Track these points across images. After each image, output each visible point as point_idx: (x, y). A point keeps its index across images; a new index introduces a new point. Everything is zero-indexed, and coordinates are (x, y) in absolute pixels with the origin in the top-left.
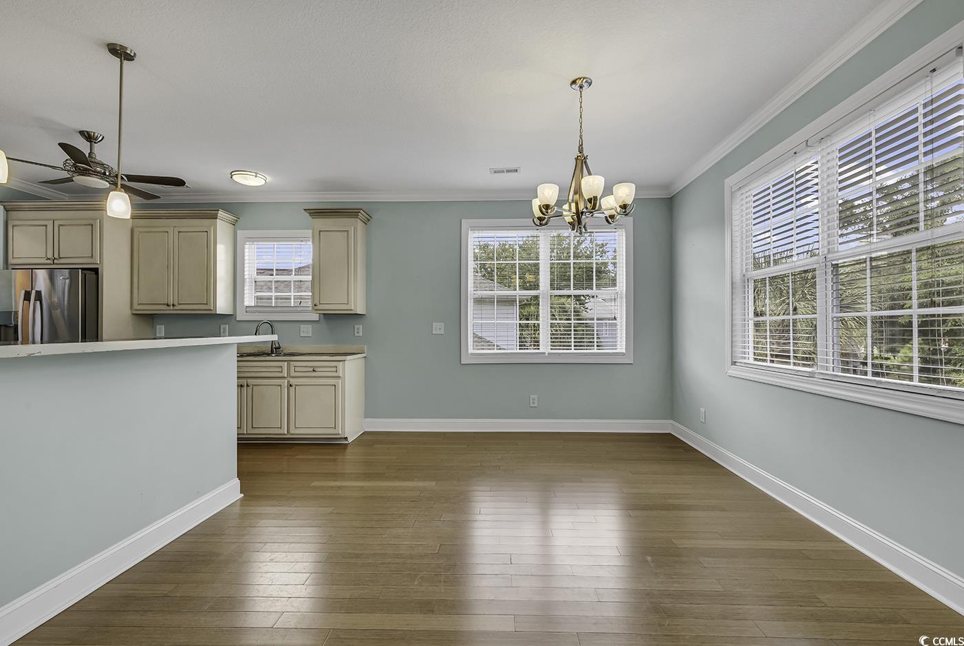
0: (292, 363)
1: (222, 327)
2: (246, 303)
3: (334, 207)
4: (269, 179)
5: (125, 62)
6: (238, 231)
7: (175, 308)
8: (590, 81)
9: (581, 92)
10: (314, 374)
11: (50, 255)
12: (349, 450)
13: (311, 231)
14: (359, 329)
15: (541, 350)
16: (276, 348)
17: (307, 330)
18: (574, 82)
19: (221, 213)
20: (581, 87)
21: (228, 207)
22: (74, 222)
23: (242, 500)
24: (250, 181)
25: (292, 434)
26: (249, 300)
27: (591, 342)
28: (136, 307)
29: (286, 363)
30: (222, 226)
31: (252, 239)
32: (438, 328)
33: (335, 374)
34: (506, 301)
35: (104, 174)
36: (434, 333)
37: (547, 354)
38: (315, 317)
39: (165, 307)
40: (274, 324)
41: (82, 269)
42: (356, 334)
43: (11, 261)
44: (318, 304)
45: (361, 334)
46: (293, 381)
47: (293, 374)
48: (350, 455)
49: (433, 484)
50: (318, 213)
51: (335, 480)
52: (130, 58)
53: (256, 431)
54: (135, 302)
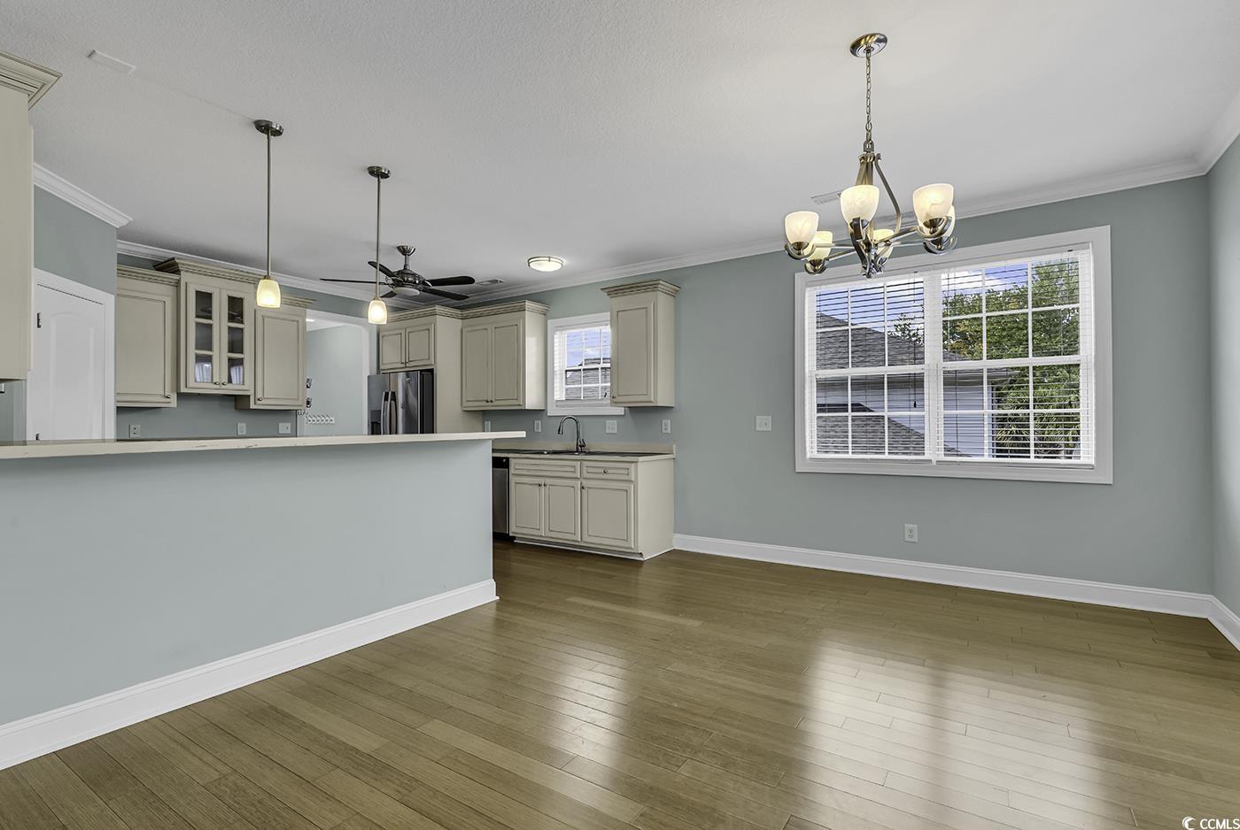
0: (585, 462)
1: (536, 422)
2: (557, 397)
3: (632, 282)
4: (565, 262)
5: (381, 180)
6: (549, 321)
7: (493, 404)
8: (882, 37)
9: (868, 58)
10: (605, 476)
11: (403, 361)
12: (644, 569)
13: (609, 313)
14: (667, 424)
15: (926, 457)
16: (581, 446)
17: (612, 426)
18: (855, 47)
19: (528, 304)
20: (868, 51)
21: (535, 298)
22: (417, 328)
23: (498, 603)
24: (548, 266)
25: (587, 543)
26: (559, 393)
27: (1024, 445)
28: (465, 404)
29: (579, 463)
30: (531, 318)
31: (561, 328)
32: (764, 423)
33: (626, 478)
34: (865, 383)
35: (415, 283)
36: (757, 429)
37: (934, 463)
38: (620, 411)
39: (485, 403)
40: (579, 419)
41: (421, 371)
42: (664, 431)
43: (382, 367)
44: (616, 395)
45: (669, 431)
46: (585, 483)
47: (585, 475)
48: (644, 576)
49: (697, 623)
50: (616, 290)
51: (594, 599)
52: (385, 176)
53: (553, 535)
54: (464, 400)
